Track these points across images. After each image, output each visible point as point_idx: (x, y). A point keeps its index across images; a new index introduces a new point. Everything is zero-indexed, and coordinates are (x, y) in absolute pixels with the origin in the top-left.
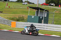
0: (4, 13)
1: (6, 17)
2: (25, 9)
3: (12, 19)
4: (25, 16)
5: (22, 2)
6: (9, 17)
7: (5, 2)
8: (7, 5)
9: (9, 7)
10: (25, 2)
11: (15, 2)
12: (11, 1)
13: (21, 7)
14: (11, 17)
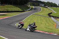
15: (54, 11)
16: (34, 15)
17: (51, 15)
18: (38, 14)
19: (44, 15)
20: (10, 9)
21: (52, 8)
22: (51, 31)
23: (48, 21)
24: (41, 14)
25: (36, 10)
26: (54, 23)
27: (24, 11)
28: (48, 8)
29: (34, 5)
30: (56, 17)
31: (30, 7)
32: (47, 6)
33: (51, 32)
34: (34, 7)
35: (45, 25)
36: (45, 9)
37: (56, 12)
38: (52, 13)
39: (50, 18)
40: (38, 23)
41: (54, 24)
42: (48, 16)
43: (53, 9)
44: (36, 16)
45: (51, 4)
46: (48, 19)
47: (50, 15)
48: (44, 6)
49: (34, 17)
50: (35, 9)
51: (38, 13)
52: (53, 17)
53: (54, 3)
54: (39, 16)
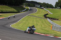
15: (50, 12)
16: (30, 16)
17: (47, 16)
18: (34, 15)
20: (4, 10)
21: (48, 9)
23: (44, 22)
24: (37, 15)
25: (32, 11)
26: (50, 24)
27: (19, 12)
28: (44, 9)
29: (29, 6)
30: (52, 18)
31: (25, 8)
32: (43, 7)
33: (47, 34)
34: (29, 8)
35: (41, 26)
36: (41, 10)
37: (52, 14)
38: (48, 14)
39: (46, 19)
40: (33, 24)
41: (49, 26)
42: (44, 17)
44: (32, 17)
45: (47, 5)
47: (45, 16)
48: (40, 7)
49: (30, 18)
50: (30, 10)
52: (49, 18)
53: (50, 4)
54: (35, 17)
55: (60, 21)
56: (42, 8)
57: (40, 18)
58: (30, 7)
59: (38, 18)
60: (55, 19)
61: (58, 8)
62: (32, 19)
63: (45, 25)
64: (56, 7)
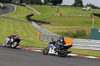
0: (53, 24)
1: (56, 31)
2: (87, 17)
3: (65, 34)
4: (88, 29)
5: (82, 6)
6: (61, 31)
7: (53, 6)
8: (57, 12)
9: (61, 14)
10: (87, 6)
11: (71, 6)
12: (64, 6)
13: (80, 14)
14: (64, 31)
15: (36, 12)
16: (3, 19)
17: (32, 18)
18: (10, 17)
19: (20, 19)
21: (33, 6)
22: (32, 45)
23: (27, 29)
24: (14, 17)
25: (6, 10)
26: (36, 32)
28: (27, 6)
29: (2, 1)
30: (39, 22)
32: (25, 3)
33: (31, 47)
34: (2, 5)
36: (22, 8)
37: (39, 14)
38: (32, 15)
39: (30, 24)
40: (9, 31)
41: (36, 34)
42: (26, 20)
43: (36, 8)
44: (7, 20)
46: (27, 24)
47: (29, 18)
48: (20, 3)
49: (3, 21)
50: (4, 8)
51: (10, 15)
52: (35, 21)
54: (12, 21)
55: (52, 25)
56: (24, 6)
57: (20, 21)
58: (4, 3)
59: (17, 21)
60: (45, 23)
61: (49, 5)
62: (7, 23)
63: (28, 33)
64: (45, 3)
